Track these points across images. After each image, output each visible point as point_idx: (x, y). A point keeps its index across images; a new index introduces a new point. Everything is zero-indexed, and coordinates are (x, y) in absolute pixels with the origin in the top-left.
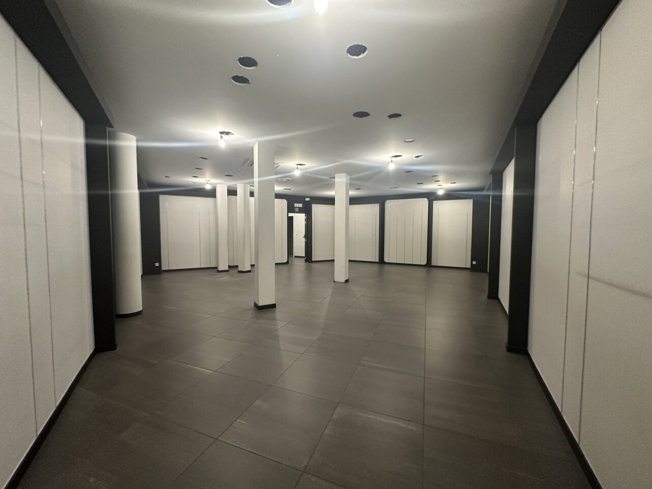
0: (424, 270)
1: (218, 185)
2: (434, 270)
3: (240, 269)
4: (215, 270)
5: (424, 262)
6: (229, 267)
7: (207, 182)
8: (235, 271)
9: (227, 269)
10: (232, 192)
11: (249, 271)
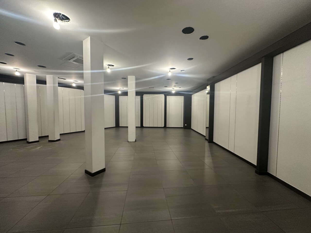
0: (163, 130)
1: (27, 74)
2: (168, 130)
3: (50, 139)
4: (25, 141)
5: (163, 126)
6: (39, 137)
7: (15, 70)
8: (45, 141)
9: (38, 140)
10: (41, 81)
11: (59, 140)
